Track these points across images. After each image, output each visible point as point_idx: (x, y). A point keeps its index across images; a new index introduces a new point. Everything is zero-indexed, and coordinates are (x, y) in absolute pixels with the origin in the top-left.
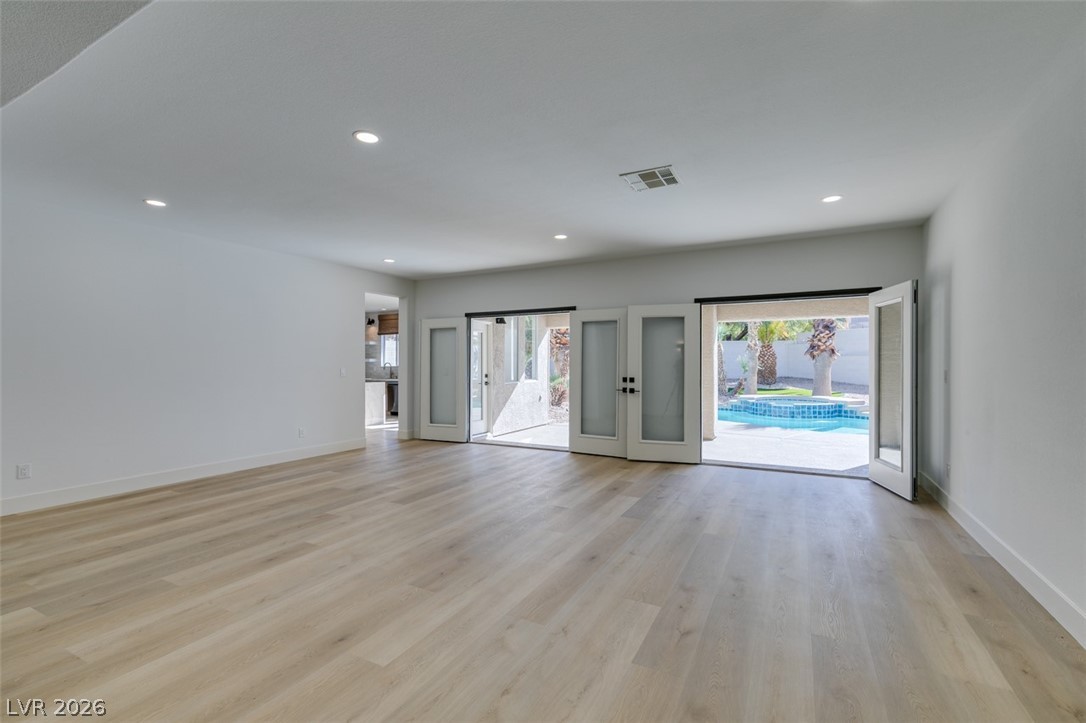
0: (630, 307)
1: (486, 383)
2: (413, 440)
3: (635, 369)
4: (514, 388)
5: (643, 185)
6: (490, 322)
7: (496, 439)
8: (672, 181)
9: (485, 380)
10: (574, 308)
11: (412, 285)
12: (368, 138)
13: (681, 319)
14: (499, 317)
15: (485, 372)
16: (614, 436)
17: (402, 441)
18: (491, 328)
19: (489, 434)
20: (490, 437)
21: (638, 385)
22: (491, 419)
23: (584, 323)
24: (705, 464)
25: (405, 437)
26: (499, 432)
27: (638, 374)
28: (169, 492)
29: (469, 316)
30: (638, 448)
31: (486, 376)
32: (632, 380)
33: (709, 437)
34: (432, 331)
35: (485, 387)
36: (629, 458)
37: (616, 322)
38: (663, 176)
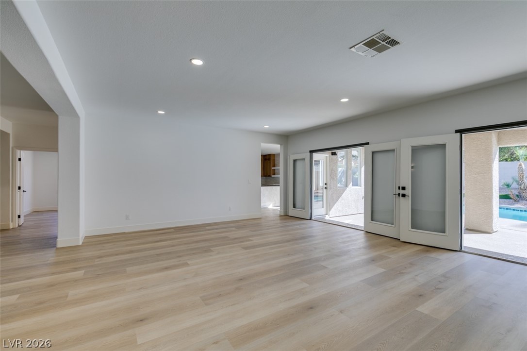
0: (401, 140)
1: (326, 188)
2: (286, 216)
3: (406, 180)
4: (344, 191)
5: (371, 52)
6: (327, 154)
7: (331, 219)
8: (393, 43)
9: (325, 186)
10: (368, 144)
11: (285, 138)
12: (197, 62)
13: (443, 146)
14: (333, 151)
15: (325, 182)
16: (393, 224)
17: (281, 216)
18: (328, 158)
19: (327, 216)
20: (327, 218)
21: (408, 192)
22: (329, 207)
23: (373, 153)
24: (464, 252)
25: (282, 214)
26: (333, 215)
27: (408, 184)
28: (172, 230)
29: (312, 152)
30: (407, 233)
31: (326, 184)
32: (404, 188)
33: (489, 231)
34: (295, 161)
35: (325, 190)
36: (402, 240)
37: (394, 150)
38: (383, 41)
